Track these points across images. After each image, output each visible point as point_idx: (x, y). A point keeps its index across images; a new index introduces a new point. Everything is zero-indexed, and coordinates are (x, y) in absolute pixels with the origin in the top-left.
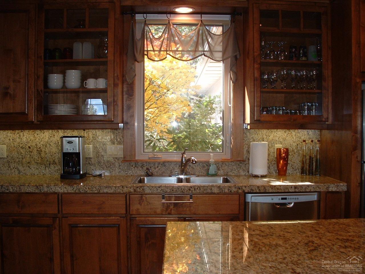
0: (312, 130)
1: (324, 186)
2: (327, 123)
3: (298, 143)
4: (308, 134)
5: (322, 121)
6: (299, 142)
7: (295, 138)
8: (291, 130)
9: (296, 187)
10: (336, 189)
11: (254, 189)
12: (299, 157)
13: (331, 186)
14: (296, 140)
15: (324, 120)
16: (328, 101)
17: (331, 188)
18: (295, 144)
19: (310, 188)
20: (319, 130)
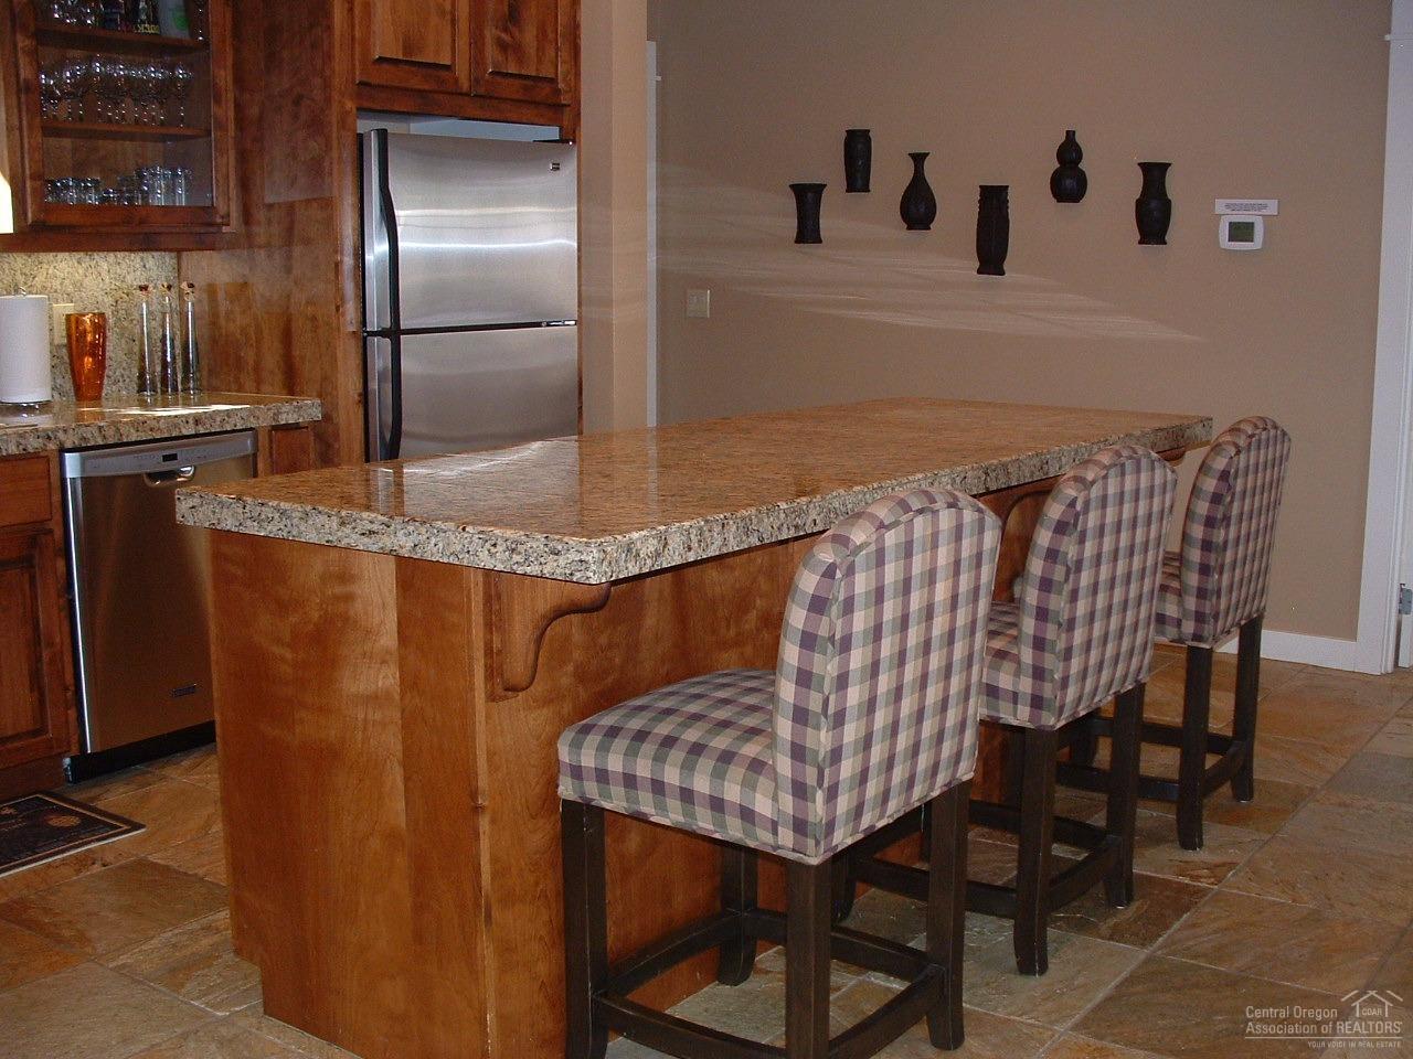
0: (154, 253)
1: (268, 410)
2: (224, 229)
3: (117, 296)
4: (144, 266)
5: (211, 225)
6: (120, 292)
7: (107, 281)
8: (95, 255)
9: (197, 420)
10: (295, 416)
11: (89, 436)
12: (123, 341)
13: (284, 409)
14: (113, 287)
15: (219, 220)
16: (225, 164)
17: (284, 416)
18: (109, 300)
19: (232, 421)
20: (174, 254)
